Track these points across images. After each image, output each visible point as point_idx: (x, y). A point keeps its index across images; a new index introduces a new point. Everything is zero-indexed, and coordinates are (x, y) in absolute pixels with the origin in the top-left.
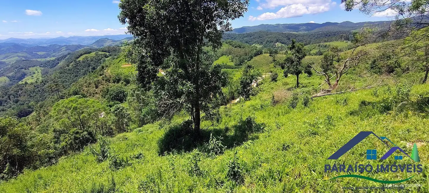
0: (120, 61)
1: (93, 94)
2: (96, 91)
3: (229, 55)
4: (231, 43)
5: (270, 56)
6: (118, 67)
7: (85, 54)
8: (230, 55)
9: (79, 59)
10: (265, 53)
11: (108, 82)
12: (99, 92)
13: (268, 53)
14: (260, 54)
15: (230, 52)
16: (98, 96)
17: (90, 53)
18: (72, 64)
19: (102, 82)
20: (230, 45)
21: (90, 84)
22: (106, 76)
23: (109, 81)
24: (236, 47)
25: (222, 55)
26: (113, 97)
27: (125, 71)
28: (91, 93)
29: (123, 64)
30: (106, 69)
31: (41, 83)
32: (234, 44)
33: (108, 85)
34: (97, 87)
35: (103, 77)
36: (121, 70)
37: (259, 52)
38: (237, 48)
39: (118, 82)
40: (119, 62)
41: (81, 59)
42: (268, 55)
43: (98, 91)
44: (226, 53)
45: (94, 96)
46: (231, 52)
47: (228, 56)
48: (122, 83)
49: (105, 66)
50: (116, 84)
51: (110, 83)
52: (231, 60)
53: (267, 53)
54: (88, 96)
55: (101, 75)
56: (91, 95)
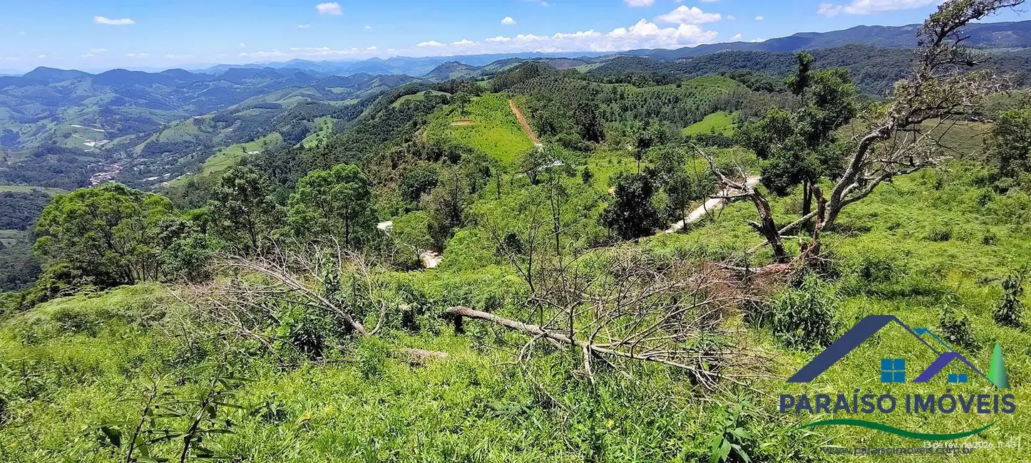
0: (451, 112)
1: (385, 180)
2: (393, 176)
3: (734, 109)
4: (746, 78)
6: (445, 125)
7: (406, 94)
8: (737, 109)
9: (394, 105)
11: (417, 158)
12: (397, 177)
15: (738, 101)
16: (393, 185)
17: (415, 93)
18: (380, 114)
19: (405, 156)
20: (741, 84)
21: (383, 157)
22: (415, 145)
23: (420, 154)
24: (757, 89)
25: (715, 109)
26: (412, 192)
27: (455, 134)
28: (382, 178)
29: (455, 119)
30: (420, 128)
31: (325, 148)
32: (753, 80)
33: (416, 164)
34: (394, 167)
35: (409, 145)
36: (448, 132)
38: (760, 92)
39: (436, 159)
40: (448, 115)
41: (397, 105)
43: (396, 175)
44: (727, 103)
45: (385, 186)
46: (742, 102)
47: (731, 112)
48: (445, 162)
49: (420, 122)
50: (431, 163)
51: (421, 159)
52: (736, 125)
54: (375, 185)
55: (407, 141)
56: (380, 183)
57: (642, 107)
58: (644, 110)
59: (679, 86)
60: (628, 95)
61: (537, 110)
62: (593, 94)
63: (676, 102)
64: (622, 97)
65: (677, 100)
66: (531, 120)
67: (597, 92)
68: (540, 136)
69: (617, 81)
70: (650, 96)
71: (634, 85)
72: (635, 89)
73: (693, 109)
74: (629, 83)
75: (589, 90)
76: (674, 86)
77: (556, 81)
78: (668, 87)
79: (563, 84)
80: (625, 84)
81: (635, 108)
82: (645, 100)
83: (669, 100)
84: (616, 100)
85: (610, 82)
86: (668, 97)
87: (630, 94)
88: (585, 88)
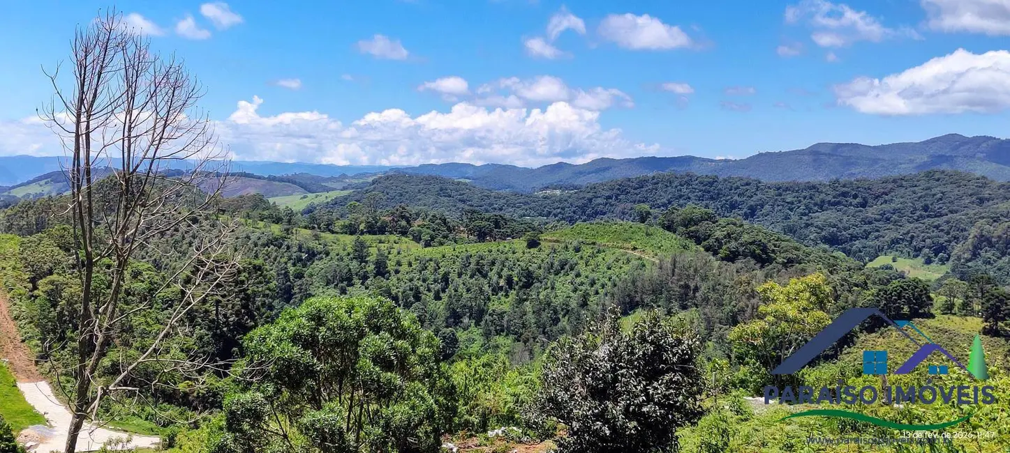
3: (675, 306)
4: (702, 228)
5: (986, 332)
8: (684, 307)
10: (948, 309)
13: (972, 313)
14: (914, 314)
15: (687, 287)
20: (693, 246)
24: (732, 257)
32: (718, 234)
37: (899, 296)
38: (739, 264)
42: (975, 323)
46: (696, 289)
53: (966, 309)
57: (438, 298)
58: (440, 307)
59: (533, 244)
60: (399, 264)
61: (50, 272)
62: (299, 259)
63: (528, 285)
64: (381, 270)
65: (529, 280)
66: (24, 307)
67: (312, 255)
68: (44, 356)
69: (372, 230)
70: (457, 267)
71: (417, 239)
72: (417, 250)
73: (573, 304)
74: (404, 233)
75: (288, 247)
76: (520, 244)
77: (195, 221)
78: (505, 245)
79: (215, 232)
80: (393, 237)
81: (417, 298)
82: (446, 279)
83: (509, 281)
84: (364, 278)
85: (351, 230)
86: (505, 273)
87: (404, 261)
88: (275, 242)
